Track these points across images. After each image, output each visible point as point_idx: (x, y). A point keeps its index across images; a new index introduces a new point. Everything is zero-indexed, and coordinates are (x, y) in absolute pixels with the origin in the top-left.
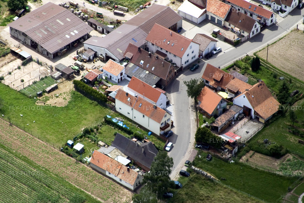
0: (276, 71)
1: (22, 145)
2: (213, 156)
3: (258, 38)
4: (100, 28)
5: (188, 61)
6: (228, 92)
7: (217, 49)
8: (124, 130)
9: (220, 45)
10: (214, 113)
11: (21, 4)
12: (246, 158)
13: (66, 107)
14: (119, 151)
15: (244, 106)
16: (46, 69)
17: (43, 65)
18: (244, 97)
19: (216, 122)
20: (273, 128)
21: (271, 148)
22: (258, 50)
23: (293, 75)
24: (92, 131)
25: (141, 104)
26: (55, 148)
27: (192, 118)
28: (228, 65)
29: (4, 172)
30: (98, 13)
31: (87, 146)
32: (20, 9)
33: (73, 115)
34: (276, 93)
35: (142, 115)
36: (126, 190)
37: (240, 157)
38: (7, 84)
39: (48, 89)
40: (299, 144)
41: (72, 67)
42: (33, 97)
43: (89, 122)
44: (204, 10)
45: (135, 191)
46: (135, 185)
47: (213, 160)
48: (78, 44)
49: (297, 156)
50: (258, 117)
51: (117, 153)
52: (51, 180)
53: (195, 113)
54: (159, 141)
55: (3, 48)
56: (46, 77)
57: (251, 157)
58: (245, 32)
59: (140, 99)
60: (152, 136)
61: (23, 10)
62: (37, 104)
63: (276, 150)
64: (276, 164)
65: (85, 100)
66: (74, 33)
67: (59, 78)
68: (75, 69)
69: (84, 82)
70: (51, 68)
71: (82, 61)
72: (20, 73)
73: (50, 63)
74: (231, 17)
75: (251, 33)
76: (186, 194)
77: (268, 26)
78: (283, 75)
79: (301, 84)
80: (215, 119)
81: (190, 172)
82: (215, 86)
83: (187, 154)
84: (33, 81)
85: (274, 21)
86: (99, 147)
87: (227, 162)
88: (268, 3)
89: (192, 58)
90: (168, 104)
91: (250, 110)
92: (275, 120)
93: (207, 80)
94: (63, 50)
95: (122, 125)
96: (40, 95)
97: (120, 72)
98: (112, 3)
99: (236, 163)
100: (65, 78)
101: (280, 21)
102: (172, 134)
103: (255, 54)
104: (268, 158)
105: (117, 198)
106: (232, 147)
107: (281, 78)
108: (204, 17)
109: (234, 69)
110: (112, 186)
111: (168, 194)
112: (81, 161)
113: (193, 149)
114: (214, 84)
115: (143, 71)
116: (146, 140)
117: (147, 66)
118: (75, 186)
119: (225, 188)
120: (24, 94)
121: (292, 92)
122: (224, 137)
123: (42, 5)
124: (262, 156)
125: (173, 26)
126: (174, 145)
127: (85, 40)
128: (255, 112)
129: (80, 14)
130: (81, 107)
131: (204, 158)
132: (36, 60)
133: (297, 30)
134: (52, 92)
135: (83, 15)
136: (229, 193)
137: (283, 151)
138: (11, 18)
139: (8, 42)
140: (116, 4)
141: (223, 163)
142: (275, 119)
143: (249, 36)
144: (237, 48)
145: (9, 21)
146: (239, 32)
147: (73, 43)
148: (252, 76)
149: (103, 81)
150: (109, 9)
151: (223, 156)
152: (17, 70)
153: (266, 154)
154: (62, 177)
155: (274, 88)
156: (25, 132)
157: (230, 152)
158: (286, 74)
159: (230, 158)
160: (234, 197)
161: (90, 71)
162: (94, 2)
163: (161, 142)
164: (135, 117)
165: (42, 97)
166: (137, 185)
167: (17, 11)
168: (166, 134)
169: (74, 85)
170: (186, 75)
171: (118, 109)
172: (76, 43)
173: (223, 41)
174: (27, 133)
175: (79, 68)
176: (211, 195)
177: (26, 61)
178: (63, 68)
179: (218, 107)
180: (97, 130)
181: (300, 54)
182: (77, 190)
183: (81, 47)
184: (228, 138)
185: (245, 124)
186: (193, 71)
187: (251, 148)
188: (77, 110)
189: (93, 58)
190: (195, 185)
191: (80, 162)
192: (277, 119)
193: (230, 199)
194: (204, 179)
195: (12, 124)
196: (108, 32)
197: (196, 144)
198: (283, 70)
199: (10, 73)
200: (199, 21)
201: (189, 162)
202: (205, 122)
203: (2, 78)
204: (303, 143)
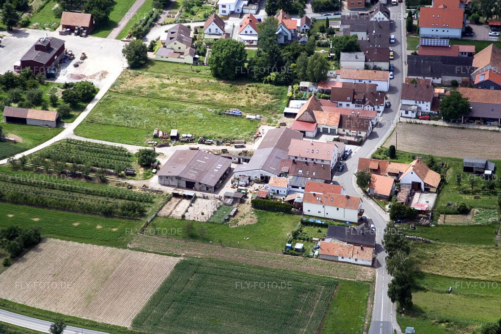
3: (372, 135)
4: (235, 159)
5: (333, 164)
7: (348, 151)
8: (325, 226)
10: (390, 194)
12: (442, 221)
13: (258, 223)
14: (337, 240)
15: (412, 182)
16: (214, 200)
17: (210, 198)
18: (412, 173)
19: (399, 199)
20: (445, 194)
21: (461, 206)
22: (381, 144)
24: (298, 233)
25: (332, 199)
26: (277, 254)
27: (372, 204)
30: (221, 150)
32: (154, 162)
33: (270, 226)
35: (335, 209)
36: (365, 267)
37: (437, 221)
38: (191, 219)
39: (232, 213)
40: (476, 200)
42: (223, 223)
43: (289, 228)
44: (316, 124)
45: (373, 266)
47: (417, 228)
48: (226, 175)
49: (481, 208)
50: (429, 187)
51: (336, 242)
53: (371, 200)
55: (163, 195)
56: (220, 206)
57: (445, 219)
58: (362, 132)
59: (329, 195)
60: (351, 224)
61: (156, 163)
62: (232, 227)
64: (469, 218)
65: (270, 214)
66: (216, 169)
67: (233, 203)
68: (244, 193)
70: (221, 198)
72: (195, 209)
73: (214, 195)
74: (343, 123)
75: (368, 132)
80: (396, 197)
84: (212, 211)
86: (314, 243)
87: (429, 227)
89: (335, 161)
91: (419, 184)
94: (219, 182)
95: (320, 222)
96: (228, 220)
97: (287, 184)
98: (227, 140)
99: (437, 226)
100: (238, 202)
101: (381, 120)
102: (367, 219)
103: (382, 147)
104: (459, 216)
106: (426, 215)
108: (317, 131)
110: (351, 267)
115: (304, 179)
117: (307, 174)
118: (319, 276)
119: (444, 245)
120: (213, 223)
121: (439, 164)
123: (168, 155)
124: (454, 216)
127: (230, 172)
128: (425, 184)
130: (271, 219)
131: (408, 229)
132: (201, 197)
133: (400, 122)
134: (236, 215)
136: (450, 248)
138: (149, 172)
139: (162, 189)
141: (426, 228)
143: (367, 135)
144: (363, 146)
145: (149, 175)
146: (355, 135)
147: (223, 175)
149: (274, 196)
150: (227, 145)
151: (422, 223)
153: (456, 214)
154: (302, 272)
156: (241, 249)
157: (427, 219)
159: (429, 223)
160: (457, 249)
162: (210, 143)
164: (327, 214)
165: (231, 221)
167: (152, 164)
169: (250, 205)
170: (338, 175)
171: (307, 213)
174: (243, 249)
176: (437, 253)
177: (194, 198)
178: (232, 194)
181: (418, 139)
182: (324, 277)
185: (420, 197)
186: (341, 171)
187: (439, 213)
188: (270, 222)
189: (249, 182)
191: (307, 258)
194: (423, 243)
195: (223, 246)
197: (392, 221)
199: (187, 211)
200: (315, 135)
203: (183, 216)
204: (478, 198)
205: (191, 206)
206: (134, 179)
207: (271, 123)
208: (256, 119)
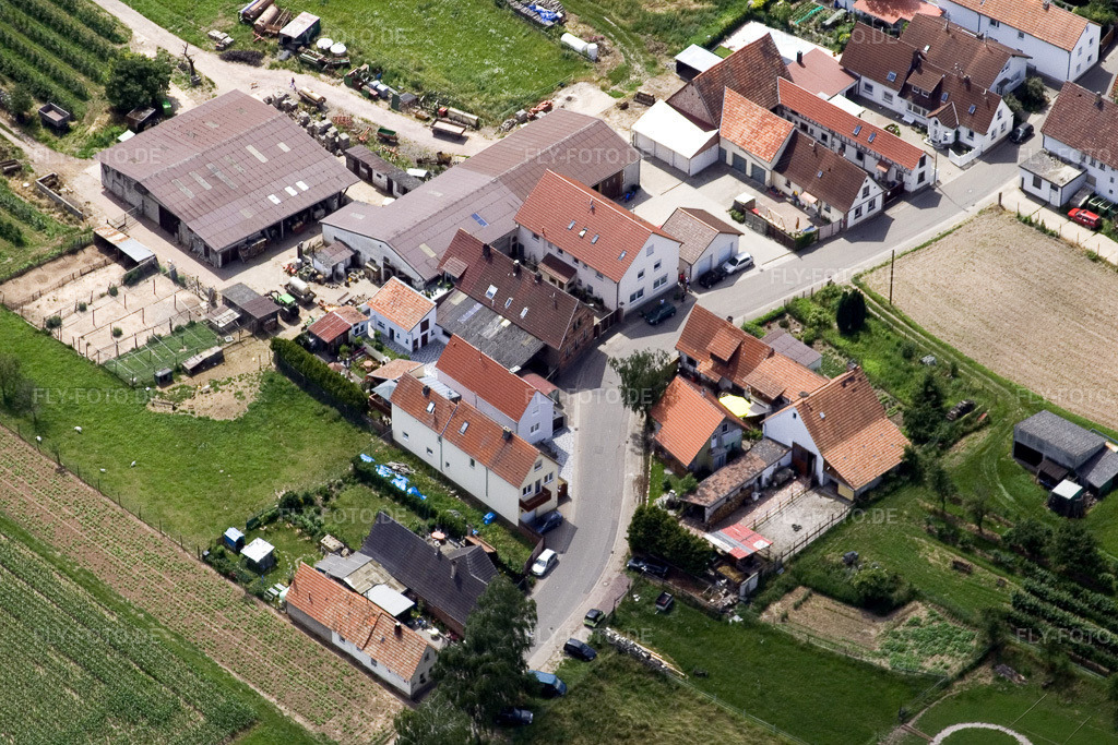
0: (914, 336)
1: (84, 534)
2: (678, 598)
3: (873, 228)
4: (380, 176)
5: (640, 293)
6: (753, 398)
7: (740, 259)
8: (409, 504)
9: (751, 244)
10: (699, 460)
11: (146, 92)
12: (782, 610)
13: (239, 421)
14: (383, 570)
15: (794, 444)
16: (196, 297)
17: (188, 285)
18: (795, 416)
19: (702, 491)
21: (863, 583)
22: (869, 267)
23: (968, 352)
24: (309, 501)
25: (466, 425)
26: (185, 550)
27: (631, 474)
28: (768, 312)
29: (17, 617)
30: (382, 130)
31: (288, 549)
32: (143, 108)
33: (257, 447)
34: (904, 408)
35: (466, 459)
36: (387, 695)
37: (764, 607)
38: (67, 341)
39: (191, 363)
40: (954, 572)
41: (275, 295)
42: (144, 385)
43: (303, 474)
44: (713, 133)
45: (415, 698)
46: (418, 680)
47: (676, 612)
48: (305, 223)
49: (942, 609)
50: (836, 480)
51: (374, 575)
52: (160, 652)
53: (640, 459)
54: (514, 544)
55: (75, 226)
56: (192, 325)
57: (796, 607)
58: (832, 209)
59: (465, 408)
60: (495, 525)
61: (150, 112)
62: (152, 409)
63: (877, 589)
64: (873, 632)
65: (302, 402)
66: (296, 188)
67: (230, 328)
68: (285, 304)
69: (307, 346)
70: (212, 296)
71: (312, 277)
72: (113, 308)
73: (210, 280)
74: (794, 159)
75: (852, 214)
76: (576, 716)
77: (906, 192)
78: (934, 349)
79: (987, 382)
80: (699, 481)
81: (599, 647)
82: (715, 378)
83: (597, 586)
84: (149, 334)
85: (928, 179)
86: (324, 553)
87: (720, 619)
88: (919, 120)
89: (656, 284)
90: (560, 425)
91: (812, 457)
92: (887, 494)
93: (691, 355)
94: (254, 241)
95: (403, 488)
96: (165, 380)
97: (419, 318)
98: (431, 101)
99: (748, 624)
100: (249, 330)
101: (950, 179)
102: (559, 523)
103: (856, 279)
104: (853, 612)
105: (356, 718)
106: (739, 574)
107: (925, 359)
108: (712, 155)
109: (785, 325)
110: (346, 680)
111: (517, 712)
112: (260, 596)
113: (618, 574)
114: (712, 369)
115: (492, 319)
116: (472, 540)
117: (507, 305)
118: (229, 674)
119: (701, 702)
120: (115, 375)
121: (953, 404)
122: (718, 541)
123: (214, 96)
124: (833, 607)
125: (610, 179)
126: (560, 557)
127: (329, 211)
128: (826, 464)
129: (325, 130)
130: (286, 423)
131: (650, 603)
132: (168, 271)
133: (997, 210)
134: (203, 371)
135: (336, 134)
136: (711, 720)
137: (901, 592)
138: (112, 135)
139: (93, 208)
140: (444, 102)
141: (706, 620)
142: (887, 489)
143: (845, 222)
144: (804, 257)
145: (107, 145)
146: (816, 208)
147: (291, 220)
148: (837, 348)
149: (366, 344)
150: (418, 117)
151: (708, 600)
152: (108, 298)
153: (847, 601)
154: (193, 642)
155: (899, 392)
156: (100, 496)
157: (733, 587)
158: (945, 347)
159: (730, 606)
160: (726, 731)
161: (330, 309)
162: (375, 93)
163: (520, 546)
164: (448, 465)
165: (171, 387)
166: (423, 681)
167: (131, 114)
168: (539, 521)
169: (272, 353)
170: (632, 336)
171: (398, 437)
172: (301, 219)
173: (761, 233)
174: (106, 499)
175: (298, 299)
176: (653, 723)
177: (135, 272)
178: (248, 298)
179: (714, 444)
180: (326, 498)
181: (998, 287)
182: (236, 685)
183: (314, 234)
184: (729, 543)
185: (791, 502)
186: (654, 324)
187: (799, 579)
188: (271, 433)
189: (347, 270)
190: (606, 687)
191: (255, 599)
192: (895, 489)
193: (711, 737)
194: (639, 672)
195: (64, 467)
196: (405, 191)
197: (629, 558)
198: (937, 334)
199: (83, 308)
200: (694, 168)
201: (598, 615)
202: (667, 488)
203: (55, 323)
204: (967, 570)
205: (113, 292)
206: (50, 146)
207: (614, 84)
208: (585, 54)
